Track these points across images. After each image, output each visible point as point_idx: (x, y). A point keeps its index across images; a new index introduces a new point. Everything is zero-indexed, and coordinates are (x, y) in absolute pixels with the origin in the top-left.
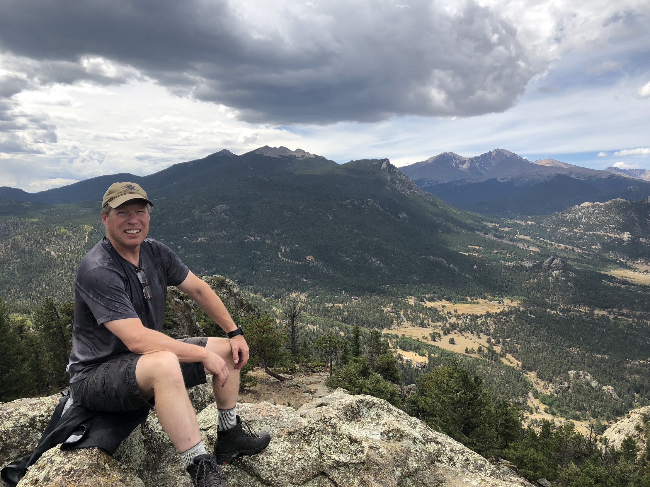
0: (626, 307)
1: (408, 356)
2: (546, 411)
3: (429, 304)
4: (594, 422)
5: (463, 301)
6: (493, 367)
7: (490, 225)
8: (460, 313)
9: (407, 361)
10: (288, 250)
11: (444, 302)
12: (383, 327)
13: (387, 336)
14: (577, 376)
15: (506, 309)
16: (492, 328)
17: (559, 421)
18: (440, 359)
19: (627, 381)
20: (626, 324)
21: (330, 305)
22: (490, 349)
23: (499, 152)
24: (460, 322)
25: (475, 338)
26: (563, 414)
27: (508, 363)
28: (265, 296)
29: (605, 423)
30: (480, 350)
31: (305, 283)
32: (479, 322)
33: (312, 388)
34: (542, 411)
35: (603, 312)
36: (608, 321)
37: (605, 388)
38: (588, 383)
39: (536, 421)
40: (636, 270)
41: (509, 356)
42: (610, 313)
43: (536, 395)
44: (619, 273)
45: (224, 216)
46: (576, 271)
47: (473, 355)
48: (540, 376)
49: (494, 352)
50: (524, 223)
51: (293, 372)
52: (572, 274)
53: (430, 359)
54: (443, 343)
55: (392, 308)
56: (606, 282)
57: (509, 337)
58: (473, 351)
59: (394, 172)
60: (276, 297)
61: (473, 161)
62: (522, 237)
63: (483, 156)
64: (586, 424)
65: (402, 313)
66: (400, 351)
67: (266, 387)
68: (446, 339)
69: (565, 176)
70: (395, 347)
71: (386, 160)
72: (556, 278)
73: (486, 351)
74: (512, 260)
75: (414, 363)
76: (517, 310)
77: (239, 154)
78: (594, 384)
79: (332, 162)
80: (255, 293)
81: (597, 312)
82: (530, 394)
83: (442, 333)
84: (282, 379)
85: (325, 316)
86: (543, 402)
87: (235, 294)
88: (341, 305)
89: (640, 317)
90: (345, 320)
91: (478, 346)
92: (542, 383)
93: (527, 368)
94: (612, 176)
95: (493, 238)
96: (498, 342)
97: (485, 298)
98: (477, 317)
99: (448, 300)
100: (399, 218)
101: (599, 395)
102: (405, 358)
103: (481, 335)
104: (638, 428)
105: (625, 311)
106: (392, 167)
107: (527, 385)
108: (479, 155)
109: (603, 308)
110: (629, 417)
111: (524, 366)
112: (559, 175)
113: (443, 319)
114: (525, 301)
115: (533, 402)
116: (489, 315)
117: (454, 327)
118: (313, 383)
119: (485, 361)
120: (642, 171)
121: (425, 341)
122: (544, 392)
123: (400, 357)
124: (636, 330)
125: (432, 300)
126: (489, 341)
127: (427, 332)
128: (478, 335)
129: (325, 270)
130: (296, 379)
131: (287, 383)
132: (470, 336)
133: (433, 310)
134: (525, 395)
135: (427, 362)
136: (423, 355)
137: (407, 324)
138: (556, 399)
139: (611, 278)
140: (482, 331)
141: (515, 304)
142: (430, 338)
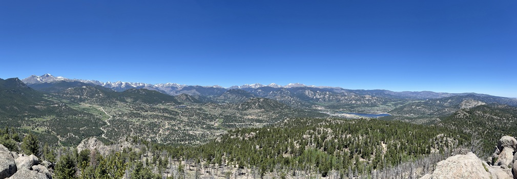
0: (80, 114)
3: (31, 119)
5: (40, 117)
6: (49, 135)
7: (46, 95)
8: (39, 121)
12: (18, 127)
14: (70, 135)
15: (52, 119)
16: (48, 125)
19: (81, 134)
20: (80, 119)
21: (3, 121)
22: (48, 130)
24: (40, 124)
25: (44, 128)
27: (53, 134)
30: (45, 131)
32: (45, 123)
35: (75, 116)
36: (76, 118)
37: (76, 136)
38: (72, 136)
40: (81, 105)
41: (53, 132)
48: (61, 136)
50: (55, 94)
55: (21, 121)
57: (53, 126)
58: (43, 132)
62: (54, 98)
65: (23, 122)
68: (36, 129)
72: (63, 109)
74: (52, 105)
78: (74, 136)
81: (73, 116)
83: (35, 127)
88: (6, 121)
89: (83, 117)
92: (61, 138)
94: (75, 81)
95: (47, 99)
96: (50, 128)
97: (46, 116)
99: (36, 117)
101: (75, 139)
103: (45, 126)
106: (19, 80)
107: (58, 139)
110: (81, 143)
111: (57, 134)
113: (35, 123)
114: (56, 116)
116: (47, 121)
117: (38, 125)
119: (47, 134)
121: (30, 130)
122: (62, 140)
124: (82, 120)
127: (31, 127)
133: (32, 121)
137: (25, 125)
138: (65, 142)
141: (54, 117)
142: (32, 129)
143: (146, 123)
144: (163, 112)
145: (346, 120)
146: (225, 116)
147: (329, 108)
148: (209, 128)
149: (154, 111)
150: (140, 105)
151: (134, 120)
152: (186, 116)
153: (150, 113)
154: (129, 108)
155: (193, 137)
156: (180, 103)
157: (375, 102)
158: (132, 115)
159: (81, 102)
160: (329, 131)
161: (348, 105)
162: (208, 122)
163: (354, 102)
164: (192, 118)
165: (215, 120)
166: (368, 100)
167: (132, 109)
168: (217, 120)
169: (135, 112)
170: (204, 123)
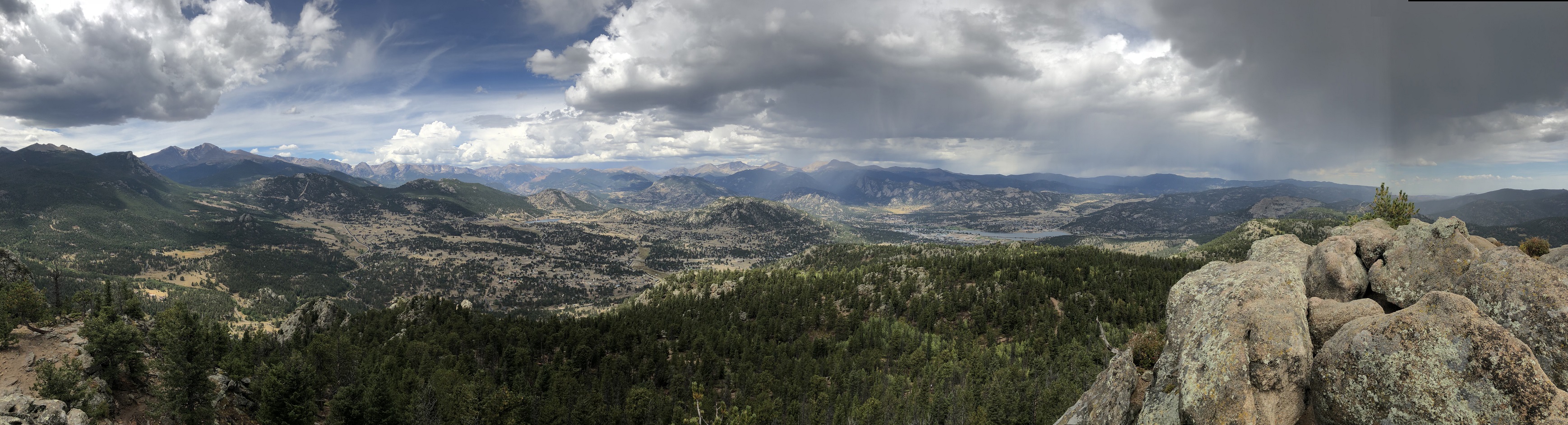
0: (289, 243)
1: (153, 293)
2: (246, 319)
3: (166, 254)
4: (274, 320)
5: (189, 249)
6: (211, 294)
7: (204, 195)
8: (187, 258)
9: (153, 297)
10: (58, 222)
11: (177, 251)
12: (134, 275)
13: (137, 280)
14: (264, 292)
15: (217, 252)
16: (209, 266)
17: (255, 324)
18: (176, 293)
19: (292, 290)
20: (289, 253)
21: (94, 261)
22: (208, 281)
23: (207, 145)
24: (187, 265)
25: (198, 275)
26: (257, 319)
27: (221, 290)
28: (41, 259)
29: (280, 320)
30: (201, 283)
31: (73, 247)
32: (200, 263)
33: (69, 337)
34: (244, 319)
35: (277, 248)
36: (279, 253)
37: (280, 296)
38: (270, 296)
39: (240, 327)
40: (293, 219)
41: (221, 284)
42: (280, 247)
43: (239, 309)
44: (284, 222)
45: (4, 199)
46: (259, 223)
47: (197, 287)
48: (241, 296)
49: (211, 283)
50: (225, 193)
51: (55, 324)
52: (257, 224)
53: (169, 293)
54: (177, 281)
55: (140, 259)
56: (277, 228)
57: (220, 271)
58: (197, 284)
59: (136, 161)
60: (50, 260)
61: (190, 151)
62: (224, 202)
63: (196, 148)
64: (269, 322)
65: (147, 262)
66: (147, 290)
67: (29, 341)
68: (178, 277)
69: (250, 161)
70: (144, 288)
71: (130, 153)
72: (248, 228)
73: (206, 283)
74: (219, 218)
75: (158, 297)
76: (224, 252)
77: (15, 150)
78: (273, 295)
79: (89, 155)
80: (33, 258)
81: (273, 248)
82: (236, 309)
83: (176, 273)
84: (43, 333)
85: (90, 270)
86: (244, 313)
87: (13, 261)
88: (102, 261)
89: (297, 248)
90: (105, 272)
91: (200, 280)
92: (243, 300)
93: (233, 291)
94: (277, 161)
95: (206, 204)
96: (213, 276)
97: (203, 246)
98: (199, 260)
99: (179, 249)
100: (142, 193)
101: (276, 302)
102: (152, 295)
103: (202, 272)
104: (300, 319)
105: (289, 245)
106: (135, 157)
107: (233, 303)
108: (193, 147)
109: (276, 245)
110: (295, 313)
111: (230, 291)
112: (246, 160)
113: (177, 263)
114: (229, 245)
115: (238, 314)
116: (206, 257)
117: (183, 268)
118: (70, 332)
119: (205, 290)
120: (292, 158)
121: (165, 281)
122: (244, 306)
123: (148, 295)
124: (295, 256)
125: (168, 250)
126: (207, 276)
127: (166, 274)
128: (200, 272)
129: (88, 235)
130: (56, 330)
131: (48, 335)
132: (195, 273)
133: (170, 258)
134: (232, 310)
135: (167, 296)
136: (164, 291)
137: (151, 270)
138: (252, 310)
139: (279, 225)
140: (202, 269)
141: (223, 248)
142: (168, 278)
143: (458, 263)
144: (500, 236)
145: (959, 249)
146: (654, 242)
147: (916, 220)
148: (616, 270)
149: (478, 234)
150: (442, 219)
151: (425, 257)
152: (558, 244)
153: (466, 239)
154: (415, 228)
155: (577, 295)
156: (541, 213)
157: (1029, 204)
158: (420, 244)
159: (291, 212)
160: (922, 275)
161: (962, 212)
162: (614, 257)
163: (976, 204)
164: (573, 247)
165: (629, 252)
166: (1012, 199)
167: (422, 229)
168: (635, 251)
169: (428, 235)
170: (602, 261)
